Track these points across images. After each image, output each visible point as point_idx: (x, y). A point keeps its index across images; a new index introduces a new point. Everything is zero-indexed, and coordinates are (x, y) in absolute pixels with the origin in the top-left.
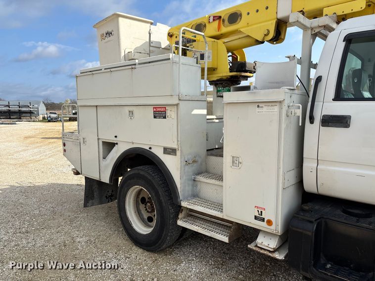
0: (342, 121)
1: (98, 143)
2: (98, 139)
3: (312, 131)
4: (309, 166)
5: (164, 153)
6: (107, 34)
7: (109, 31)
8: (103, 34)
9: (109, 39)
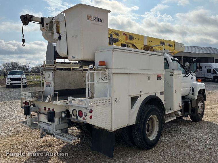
2: (129, 96)
5: (160, 95)
6: (96, 18)
7: (98, 18)
8: (91, 16)
9: (97, 23)
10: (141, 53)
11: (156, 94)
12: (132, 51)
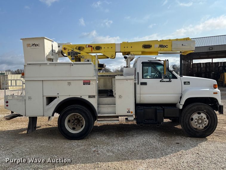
0: (145, 84)
1: (43, 98)
2: (43, 96)
3: (138, 86)
4: (138, 96)
5: (89, 98)
6: (33, 45)
7: (35, 44)
8: (30, 44)
9: (35, 47)
10: (56, 65)
11: (81, 97)
12: (47, 64)
